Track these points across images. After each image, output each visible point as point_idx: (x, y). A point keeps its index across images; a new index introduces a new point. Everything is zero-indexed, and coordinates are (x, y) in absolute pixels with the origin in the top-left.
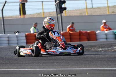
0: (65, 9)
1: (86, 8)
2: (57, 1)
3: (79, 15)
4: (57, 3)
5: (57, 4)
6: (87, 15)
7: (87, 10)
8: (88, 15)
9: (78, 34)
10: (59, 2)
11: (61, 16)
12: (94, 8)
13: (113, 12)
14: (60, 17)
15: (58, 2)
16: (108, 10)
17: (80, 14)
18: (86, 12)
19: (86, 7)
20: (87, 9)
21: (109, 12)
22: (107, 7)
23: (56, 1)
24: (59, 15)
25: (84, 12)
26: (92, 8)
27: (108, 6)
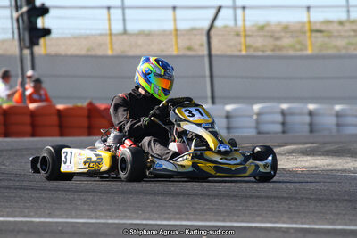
0: (47, 32)
1: (108, 32)
2: (21, 7)
3: (83, 53)
4: (20, 12)
5: (22, 15)
6: (110, 53)
7: (111, 39)
8: (115, 53)
9: (86, 113)
10: (28, 11)
11: (32, 54)
12: (130, 35)
13: (189, 49)
14: (29, 58)
15: (25, 9)
16: (177, 43)
17: (88, 50)
18: (109, 46)
19: (110, 29)
20: (111, 34)
21: (178, 48)
22: (174, 33)
23: (17, 8)
24: (27, 52)
25: (100, 45)
26: (125, 32)
27: (176, 30)
